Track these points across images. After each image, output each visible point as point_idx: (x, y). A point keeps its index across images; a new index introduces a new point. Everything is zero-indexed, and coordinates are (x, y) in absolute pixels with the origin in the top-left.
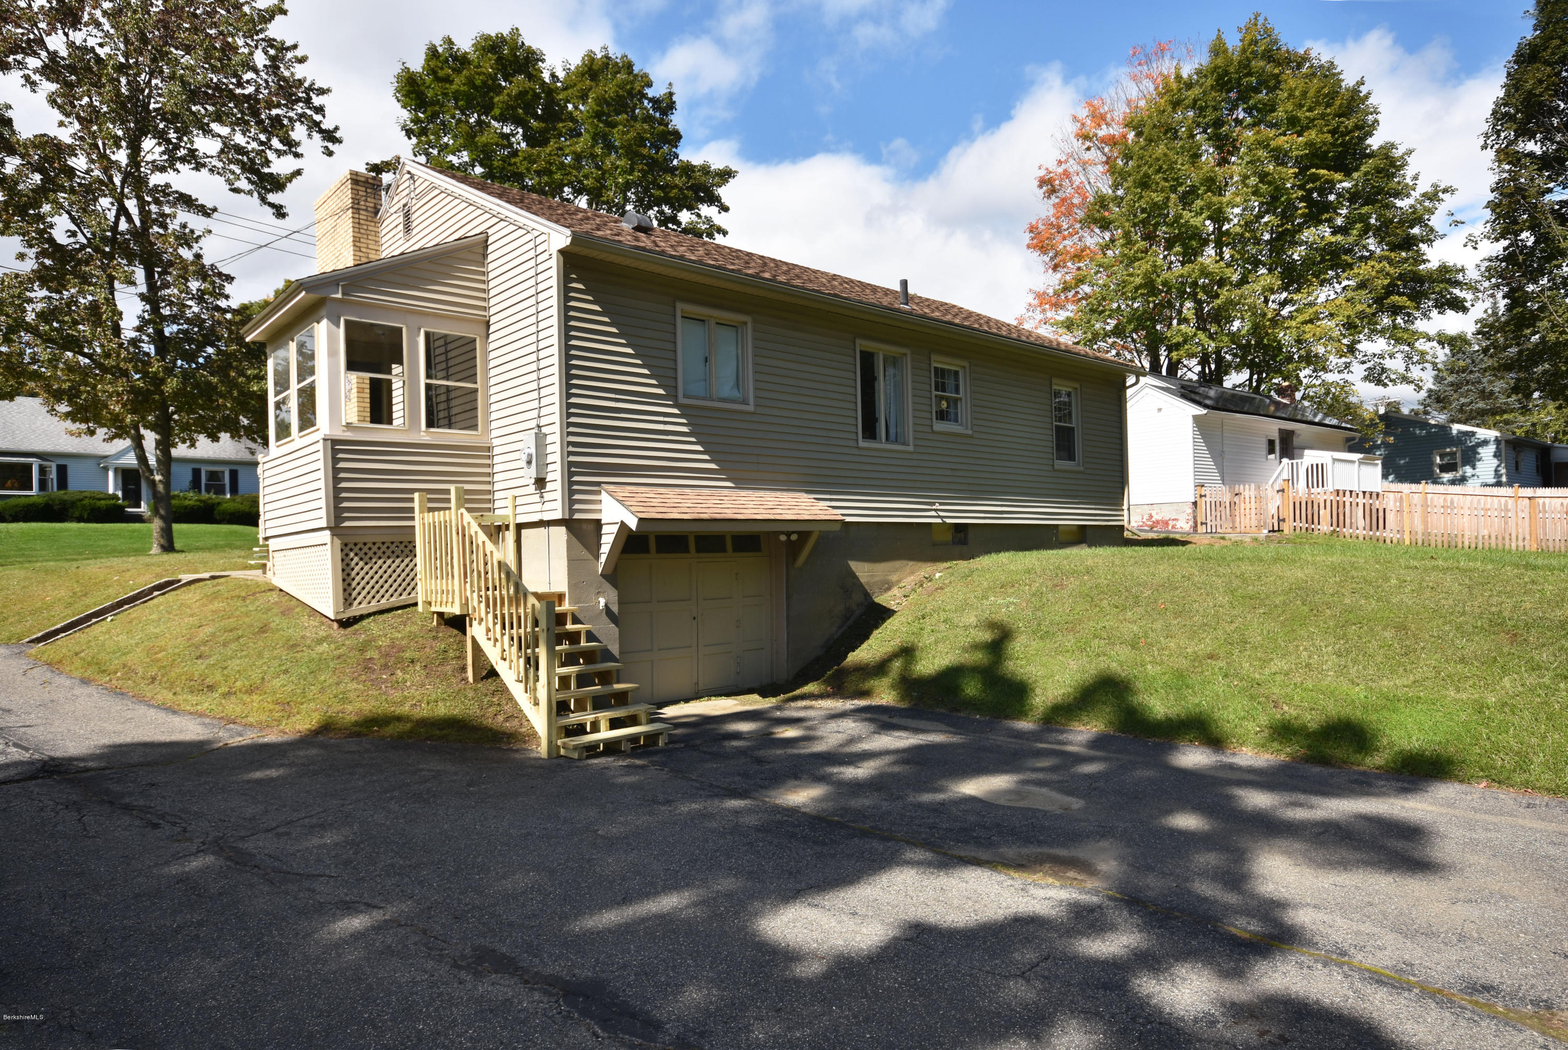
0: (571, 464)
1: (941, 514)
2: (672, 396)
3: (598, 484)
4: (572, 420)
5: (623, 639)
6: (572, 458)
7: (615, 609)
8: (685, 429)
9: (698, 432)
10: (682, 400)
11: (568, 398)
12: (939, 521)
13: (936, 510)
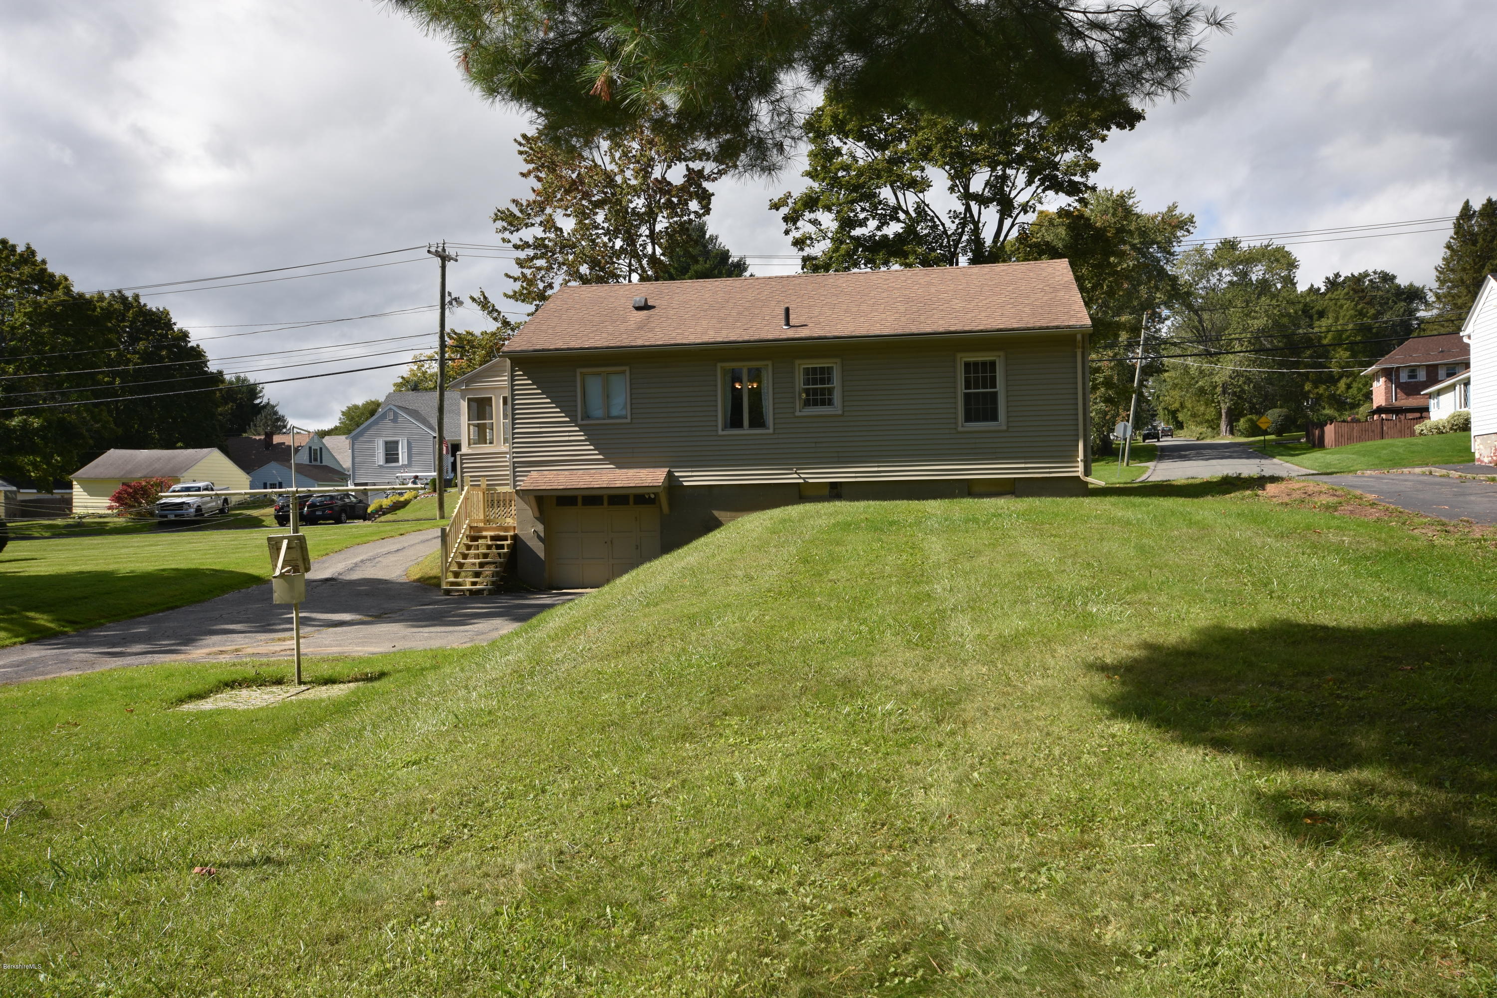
0: (514, 463)
1: (802, 476)
2: (574, 421)
3: (529, 471)
4: (516, 440)
5: (546, 551)
6: (515, 460)
7: (542, 535)
8: (583, 438)
9: (591, 440)
10: (580, 422)
11: (513, 429)
12: (802, 481)
13: (796, 473)
